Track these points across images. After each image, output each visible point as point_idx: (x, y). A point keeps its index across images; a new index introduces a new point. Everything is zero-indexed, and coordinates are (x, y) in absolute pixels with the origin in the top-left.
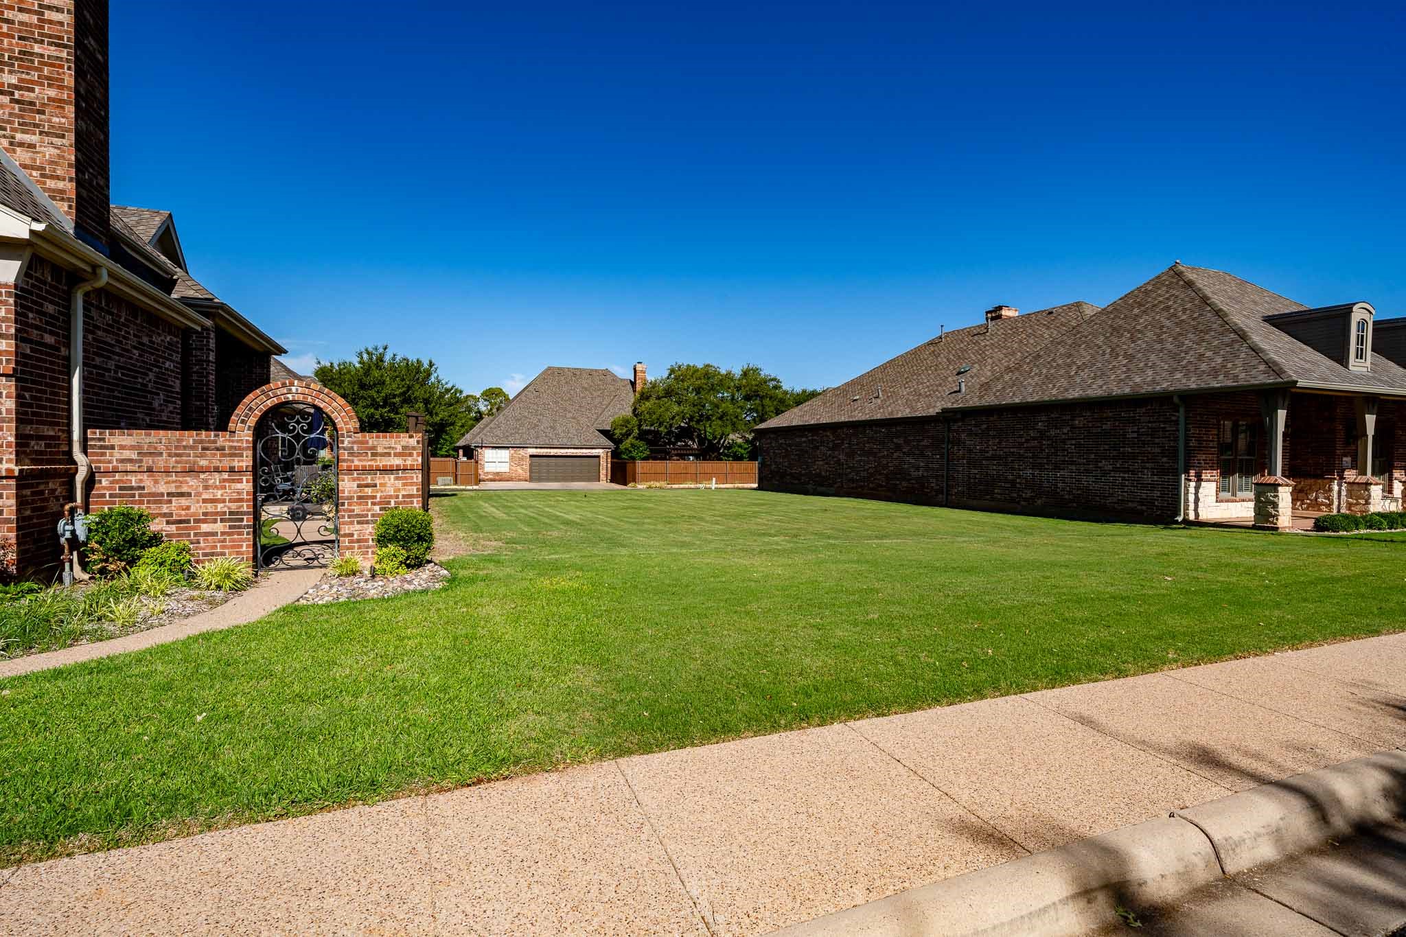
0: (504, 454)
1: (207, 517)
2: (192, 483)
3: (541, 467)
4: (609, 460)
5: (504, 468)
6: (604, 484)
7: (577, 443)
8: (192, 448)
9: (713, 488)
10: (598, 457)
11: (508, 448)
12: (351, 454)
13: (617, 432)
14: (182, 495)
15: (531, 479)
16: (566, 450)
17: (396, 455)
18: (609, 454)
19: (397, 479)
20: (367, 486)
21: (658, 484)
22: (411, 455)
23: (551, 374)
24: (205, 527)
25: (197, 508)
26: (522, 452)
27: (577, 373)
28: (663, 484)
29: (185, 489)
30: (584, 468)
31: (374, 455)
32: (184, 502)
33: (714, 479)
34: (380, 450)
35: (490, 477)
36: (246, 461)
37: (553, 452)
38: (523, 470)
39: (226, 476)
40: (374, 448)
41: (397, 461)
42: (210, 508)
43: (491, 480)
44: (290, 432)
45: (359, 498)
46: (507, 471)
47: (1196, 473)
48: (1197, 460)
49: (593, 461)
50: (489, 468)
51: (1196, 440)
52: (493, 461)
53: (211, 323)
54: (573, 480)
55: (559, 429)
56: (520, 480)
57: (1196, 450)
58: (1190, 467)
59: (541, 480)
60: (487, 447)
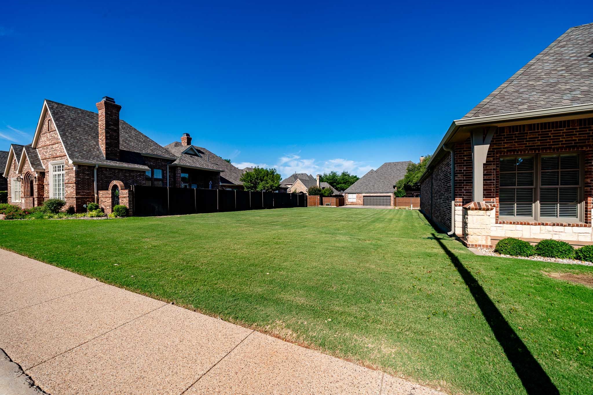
0: (355, 196)
2: (106, 200)
3: (367, 201)
4: (394, 197)
5: (354, 201)
6: (392, 207)
7: (381, 191)
8: (106, 193)
9: (412, 209)
10: (390, 196)
11: (356, 193)
12: (120, 194)
15: (363, 205)
16: (377, 194)
17: (126, 194)
18: (394, 195)
19: (126, 199)
20: (122, 200)
21: (403, 207)
23: (386, 165)
24: (108, 207)
26: (360, 195)
30: (383, 200)
31: (123, 194)
33: (412, 205)
35: (350, 203)
36: (111, 196)
37: (372, 195)
38: (361, 202)
39: (109, 198)
41: (125, 196)
42: (108, 204)
43: (350, 205)
45: (122, 203)
46: (356, 201)
47: (463, 200)
48: (465, 190)
49: (388, 198)
50: (350, 200)
51: (464, 175)
52: (351, 198)
53: (179, 168)
54: (380, 205)
55: (376, 186)
56: (360, 205)
57: (464, 183)
58: (457, 195)
59: (367, 205)
60: (348, 193)
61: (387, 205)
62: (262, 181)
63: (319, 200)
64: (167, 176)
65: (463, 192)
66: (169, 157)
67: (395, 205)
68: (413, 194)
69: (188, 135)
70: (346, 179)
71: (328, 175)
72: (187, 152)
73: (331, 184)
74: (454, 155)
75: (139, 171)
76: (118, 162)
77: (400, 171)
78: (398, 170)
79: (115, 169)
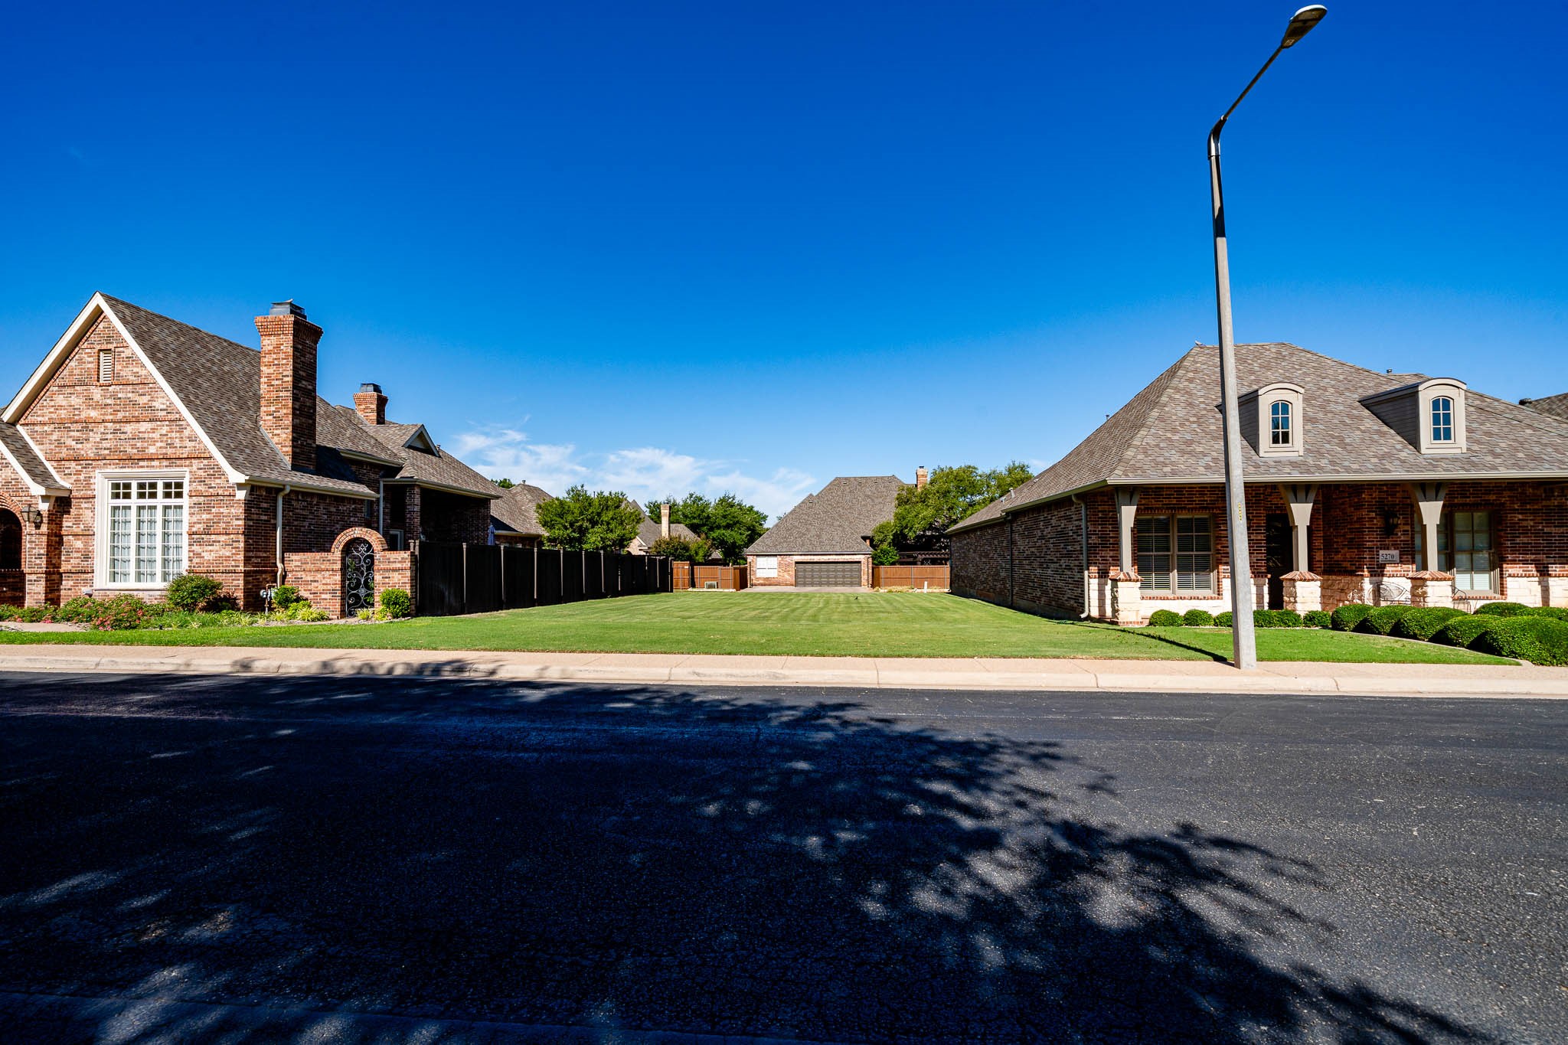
0: (773, 561)
1: (324, 592)
2: (319, 576)
3: (804, 573)
4: (870, 566)
5: (773, 574)
6: (865, 589)
7: (838, 549)
8: (319, 560)
9: (925, 592)
10: (860, 562)
11: (776, 555)
12: (379, 562)
13: (876, 538)
14: (315, 581)
15: (796, 584)
16: (829, 557)
17: (399, 562)
18: (870, 560)
19: (399, 574)
20: (386, 578)
21: (899, 588)
22: (405, 562)
23: (838, 483)
24: (323, 596)
25: (321, 587)
26: (788, 559)
27: (861, 482)
28: (905, 588)
29: (316, 579)
30: (847, 572)
31: (389, 562)
32: (316, 584)
33: (926, 583)
34: (392, 560)
35: (761, 582)
36: (338, 566)
37: (816, 559)
38: (789, 577)
39: (331, 573)
40: (389, 559)
41: (399, 565)
42: (325, 587)
43: (762, 585)
44: (358, 552)
45: (383, 583)
46: (776, 576)
47: (1099, 570)
48: (1101, 557)
49: (855, 566)
50: (760, 574)
51: (1099, 537)
52: (764, 567)
53: (417, 490)
54: (836, 584)
55: (824, 537)
56: (787, 585)
57: (1099, 547)
58: (1091, 563)
59: (805, 584)
60: (757, 555)
61: (852, 584)
62: (594, 523)
63: (686, 571)
64: (378, 510)
65: (1098, 560)
66: (387, 457)
67: (875, 583)
68: (916, 557)
69: (377, 389)
70: (733, 517)
71: (681, 503)
72: (412, 445)
73: (694, 528)
74: (1086, 509)
75: (354, 501)
76: (315, 477)
77: (873, 500)
78: (868, 496)
79: (312, 495)
